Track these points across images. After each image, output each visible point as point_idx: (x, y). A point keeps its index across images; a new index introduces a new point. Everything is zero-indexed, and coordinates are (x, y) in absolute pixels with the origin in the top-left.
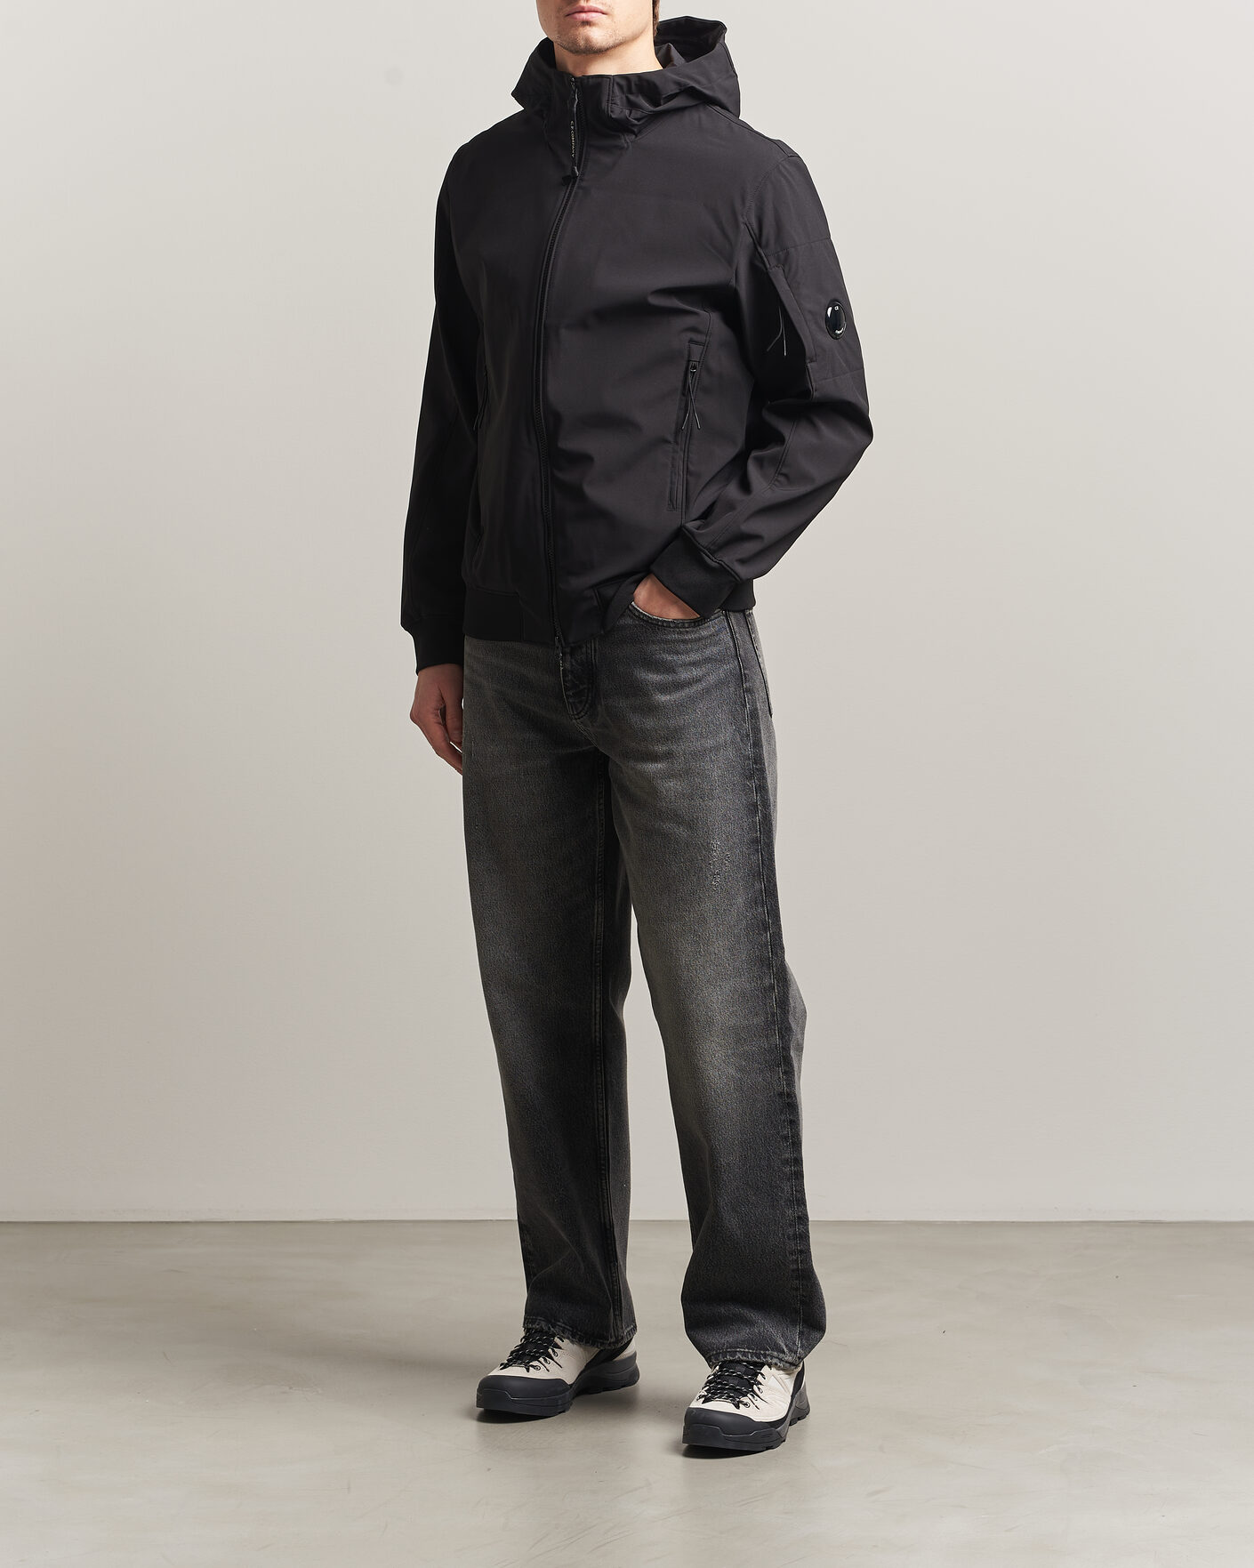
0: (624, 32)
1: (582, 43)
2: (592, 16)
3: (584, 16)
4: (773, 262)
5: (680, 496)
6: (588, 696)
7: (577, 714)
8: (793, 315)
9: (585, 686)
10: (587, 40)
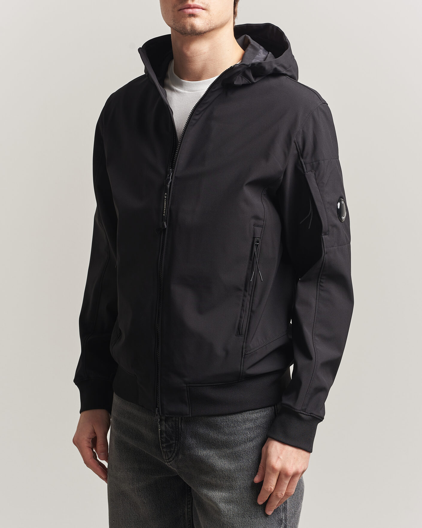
0: (216, 22)
1: (189, 28)
2: (197, 11)
3: (190, 11)
4: (309, 168)
5: (244, 327)
6: (175, 448)
7: (168, 459)
8: (318, 204)
9: (174, 442)
10: (192, 26)
